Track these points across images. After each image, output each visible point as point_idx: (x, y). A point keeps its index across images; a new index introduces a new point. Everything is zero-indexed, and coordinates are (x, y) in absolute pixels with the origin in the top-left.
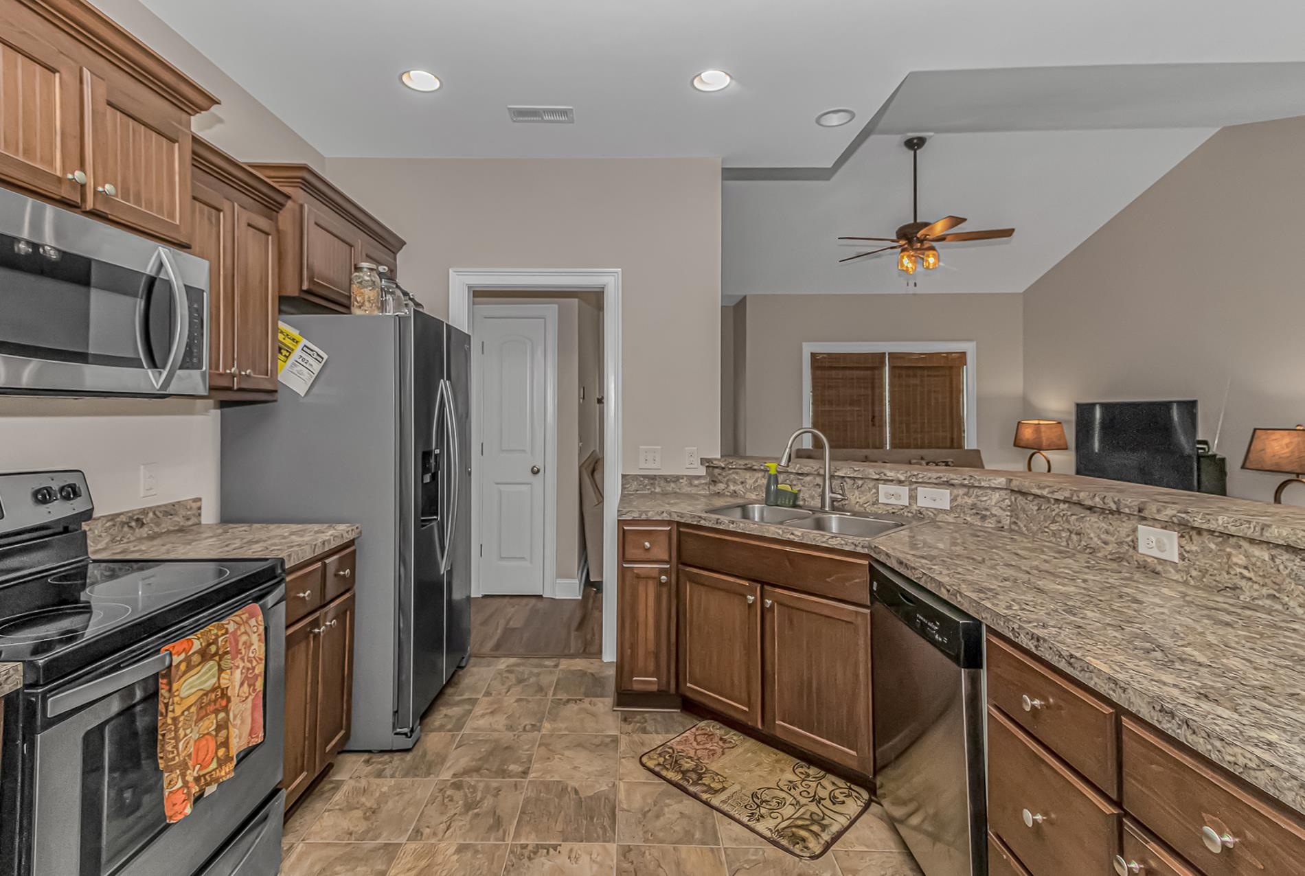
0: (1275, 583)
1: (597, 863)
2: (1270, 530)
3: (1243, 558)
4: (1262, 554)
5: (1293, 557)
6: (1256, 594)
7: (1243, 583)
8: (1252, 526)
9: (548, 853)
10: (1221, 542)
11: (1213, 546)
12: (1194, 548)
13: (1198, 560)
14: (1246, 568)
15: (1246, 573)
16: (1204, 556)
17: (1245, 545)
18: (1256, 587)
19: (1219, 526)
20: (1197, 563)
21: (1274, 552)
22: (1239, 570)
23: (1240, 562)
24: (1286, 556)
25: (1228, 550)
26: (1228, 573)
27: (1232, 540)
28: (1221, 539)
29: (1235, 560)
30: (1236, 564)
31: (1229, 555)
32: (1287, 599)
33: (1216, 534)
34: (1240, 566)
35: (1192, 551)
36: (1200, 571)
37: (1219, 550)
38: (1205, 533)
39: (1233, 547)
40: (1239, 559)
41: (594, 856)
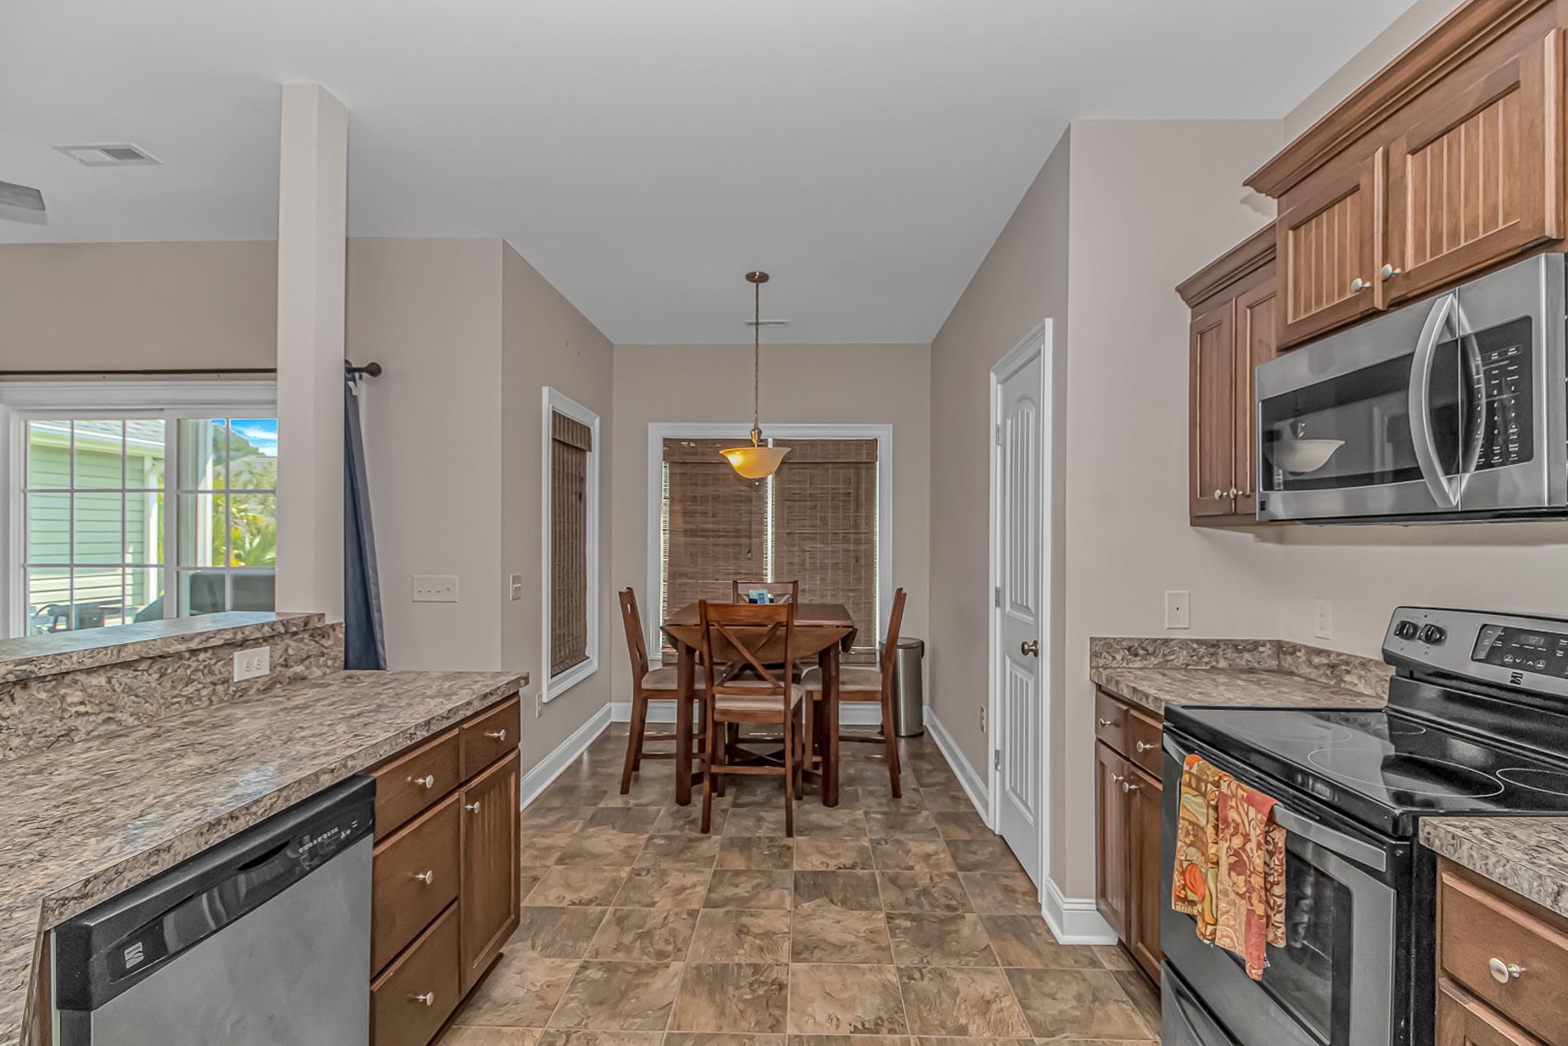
0: (110, 705)
1: (808, 1015)
2: (126, 649)
3: (80, 693)
4: (99, 680)
5: (126, 671)
6: (91, 727)
7: (79, 722)
8: (109, 651)
9: (863, 1025)
10: (54, 687)
11: (43, 695)
12: (16, 709)
13: (22, 722)
14: (82, 703)
15: (82, 709)
16: (31, 713)
17: (81, 677)
18: (92, 718)
19: (73, 663)
20: (21, 726)
21: (110, 674)
22: (73, 710)
23: (76, 700)
24: (121, 672)
25: (63, 692)
26: (62, 719)
27: (68, 679)
28: (54, 683)
29: (69, 700)
30: (69, 705)
31: (64, 697)
32: (120, 715)
33: (49, 678)
34: (75, 704)
35: (13, 715)
36: (25, 735)
37: (53, 696)
38: (33, 684)
39: (69, 686)
40: (75, 696)
41: (811, 1021)
